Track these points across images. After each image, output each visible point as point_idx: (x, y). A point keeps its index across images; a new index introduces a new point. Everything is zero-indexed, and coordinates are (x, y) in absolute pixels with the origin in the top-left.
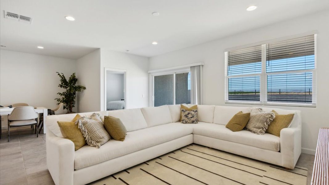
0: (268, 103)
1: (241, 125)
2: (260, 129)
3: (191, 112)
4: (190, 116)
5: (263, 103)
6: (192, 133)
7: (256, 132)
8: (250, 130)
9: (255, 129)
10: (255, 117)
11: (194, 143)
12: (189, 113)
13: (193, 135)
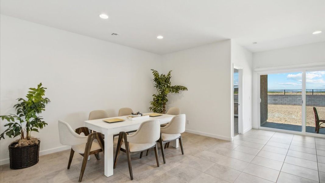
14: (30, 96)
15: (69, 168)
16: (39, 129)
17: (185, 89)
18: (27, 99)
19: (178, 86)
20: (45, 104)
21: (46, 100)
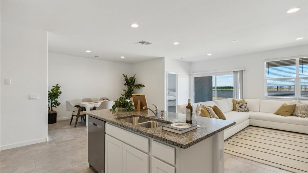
0: (301, 98)
1: (289, 112)
2: (304, 114)
3: (244, 104)
4: (243, 107)
5: (297, 98)
6: (249, 119)
7: (302, 117)
8: (295, 116)
9: (301, 115)
10: (299, 107)
11: (250, 125)
12: (242, 105)
13: (250, 120)
14: (53, 90)
15: (71, 124)
16: (57, 106)
17: (143, 86)
18: (51, 92)
19: (139, 85)
20: (60, 94)
21: (60, 92)
